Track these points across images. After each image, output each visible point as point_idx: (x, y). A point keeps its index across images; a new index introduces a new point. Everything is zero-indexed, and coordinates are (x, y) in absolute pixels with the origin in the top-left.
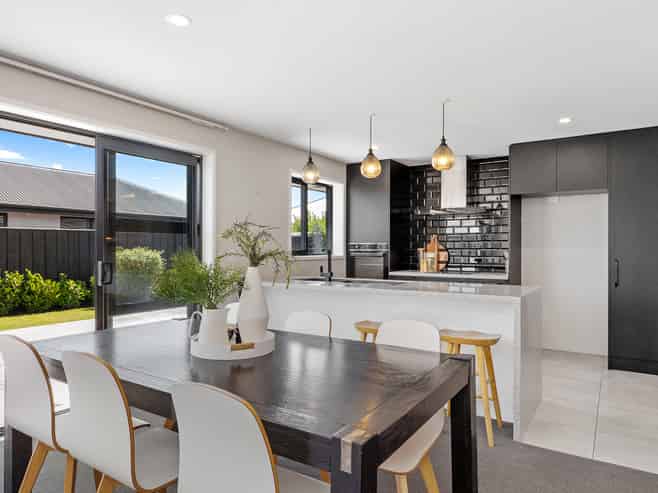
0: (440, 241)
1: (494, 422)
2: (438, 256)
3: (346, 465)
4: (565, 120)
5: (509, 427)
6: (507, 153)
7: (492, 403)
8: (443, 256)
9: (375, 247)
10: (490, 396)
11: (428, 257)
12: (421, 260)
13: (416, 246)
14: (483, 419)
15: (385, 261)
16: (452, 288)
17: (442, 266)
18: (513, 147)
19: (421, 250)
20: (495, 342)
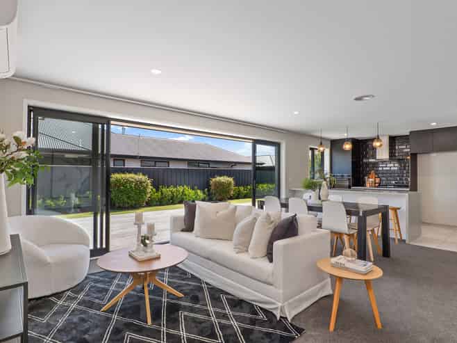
0: (376, 174)
1: (399, 240)
2: (375, 180)
3: (361, 214)
4: (434, 124)
5: (404, 241)
6: (408, 134)
7: (398, 232)
8: (378, 180)
9: (342, 176)
10: (397, 229)
11: (370, 180)
12: (367, 182)
13: (364, 176)
14: (394, 239)
15: (349, 182)
16: (381, 193)
17: (377, 185)
18: (411, 132)
19: (366, 178)
20: (399, 209)
